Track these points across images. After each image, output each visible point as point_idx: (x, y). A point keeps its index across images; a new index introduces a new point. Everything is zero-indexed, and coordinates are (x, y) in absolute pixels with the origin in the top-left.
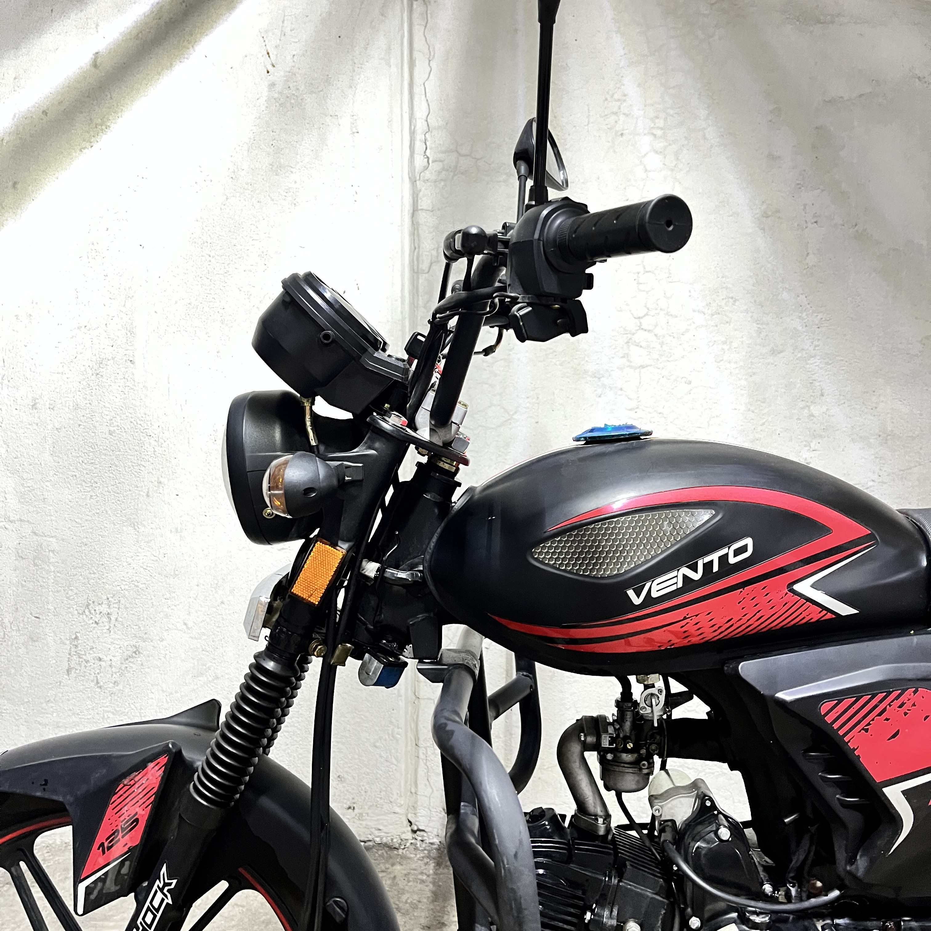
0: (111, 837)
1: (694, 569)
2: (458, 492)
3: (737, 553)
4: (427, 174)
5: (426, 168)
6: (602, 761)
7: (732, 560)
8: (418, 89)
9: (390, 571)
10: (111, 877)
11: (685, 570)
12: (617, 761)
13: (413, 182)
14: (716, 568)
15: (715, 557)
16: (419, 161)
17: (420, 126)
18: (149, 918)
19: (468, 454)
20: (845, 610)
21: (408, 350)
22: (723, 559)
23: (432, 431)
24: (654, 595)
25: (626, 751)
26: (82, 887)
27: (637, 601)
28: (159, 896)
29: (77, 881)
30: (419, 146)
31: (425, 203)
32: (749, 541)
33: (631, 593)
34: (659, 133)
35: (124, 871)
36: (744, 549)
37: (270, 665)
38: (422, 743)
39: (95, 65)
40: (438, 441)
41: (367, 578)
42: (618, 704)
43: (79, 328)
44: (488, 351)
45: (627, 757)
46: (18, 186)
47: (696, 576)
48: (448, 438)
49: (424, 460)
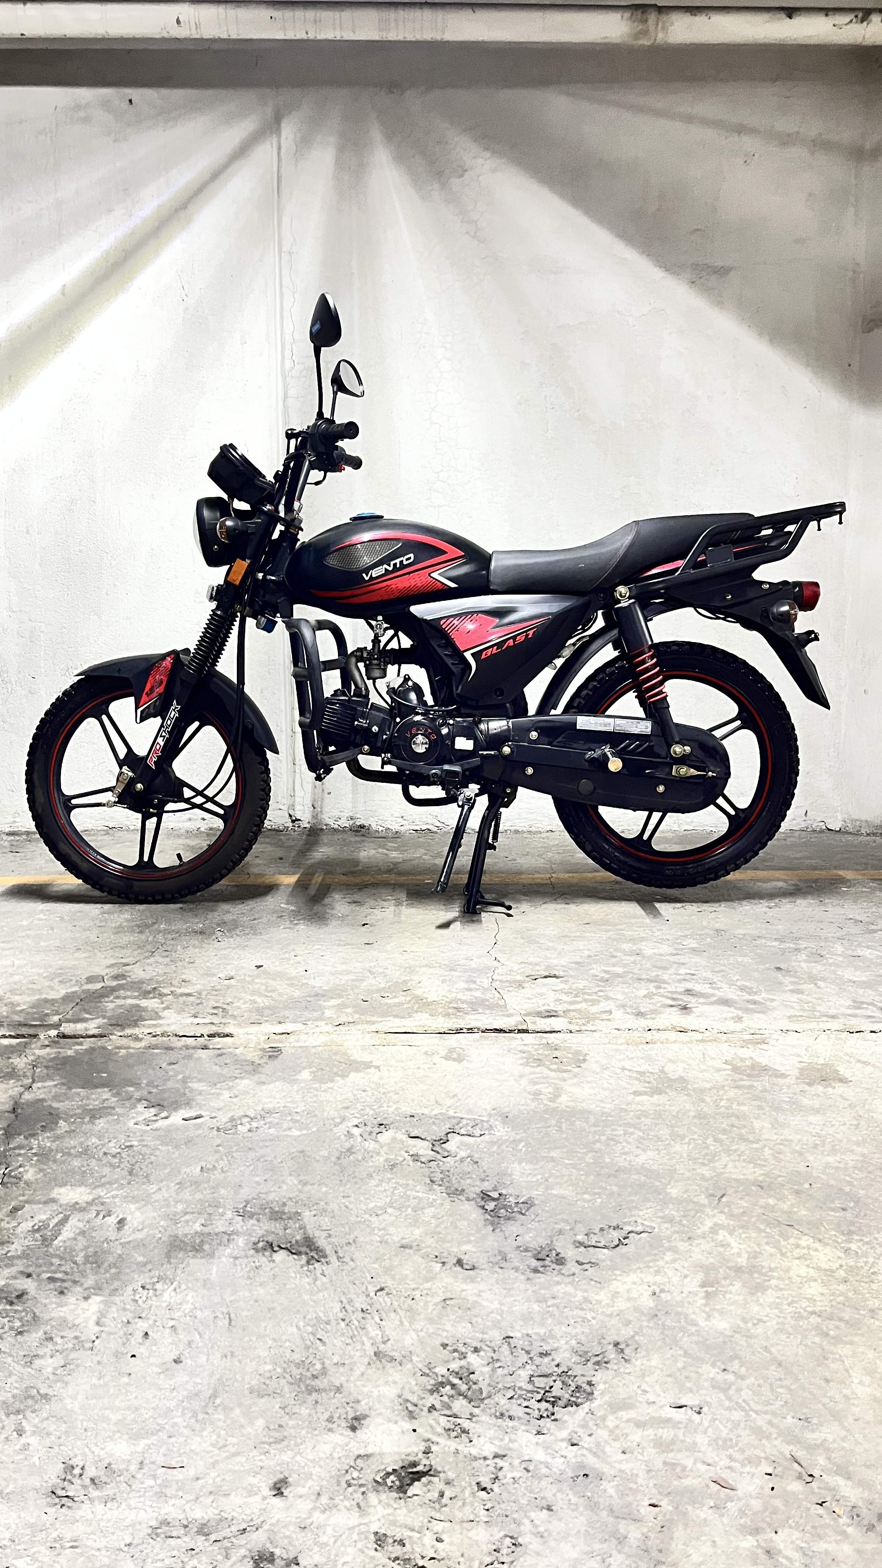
0: (152, 690)
1: (389, 565)
2: (299, 543)
3: (407, 560)
4: (294, 373)
5: (292, 369)
6: (365, 666)
7: (405, 563)
8: (285, 313)
9: (269, 577)
10: (152, 707)
11: (385, 566)
12: (371, 664)
13: (284, 378)
14: (398, 566)
15: (398, 561)
16: (288, 364)
17: (288, 339)
18: (169, 722)
19: (302, 525)
20: (453, 585)
21: (274, 478)
22: (401, 562)
23: (285, 514)
24: (374, 576)
25: (375, 659)
26: (139, 711)
27: (367, 578)
28: (173, 713)
29: (137, 708)
30: (288, 353)
31: (292, 392)
32: (412, 555)
33: (364, 575)
34: (448, 346)
35: (158, 703)
36: (410, 558)
37: (219, 613)
38: (297, 762)
39: (63, 294)
40: (288, 518)
41: (258, 580)
42: (373, 641)
43: (57, 478)
44: (317, 483)
45: (375, 662)
46: (13, 378)
47: (390, 569)
48: (292, 517)
49: (283, 528)
